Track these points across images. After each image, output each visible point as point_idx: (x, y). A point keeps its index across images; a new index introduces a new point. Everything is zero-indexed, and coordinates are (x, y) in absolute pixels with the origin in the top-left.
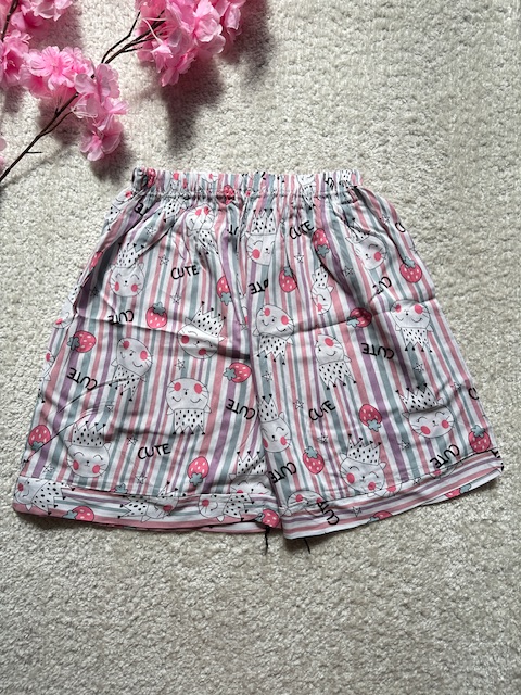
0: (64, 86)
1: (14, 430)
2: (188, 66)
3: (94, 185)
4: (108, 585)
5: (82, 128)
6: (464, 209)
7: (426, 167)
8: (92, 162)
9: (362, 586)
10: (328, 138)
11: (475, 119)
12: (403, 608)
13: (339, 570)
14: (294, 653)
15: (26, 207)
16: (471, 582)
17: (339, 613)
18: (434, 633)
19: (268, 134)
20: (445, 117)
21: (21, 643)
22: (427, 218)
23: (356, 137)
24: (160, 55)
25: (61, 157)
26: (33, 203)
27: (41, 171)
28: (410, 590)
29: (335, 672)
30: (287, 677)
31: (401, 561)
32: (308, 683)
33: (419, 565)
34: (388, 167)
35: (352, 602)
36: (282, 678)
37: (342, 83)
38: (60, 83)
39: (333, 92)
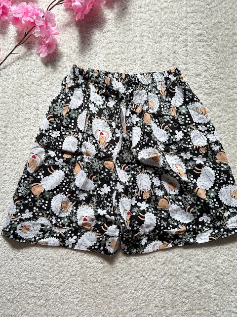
0: (29, 21)
1: (5, 189)
2: (89, 11)
3: (43, 70)
4: (51, 265)
5: (37, 42)
6: (226, 79)
7: (207, 58)
8: (42, 58)
9: (175, 267)
10: (158, 44)
11: (231, 33)
12: (196, 278)
13: (164, 259)
14: (142, 300)
15: (10, 81)
16: (231, 266)
17: (164, 281)
18: (212, 291)
19: (128, 43)
20: (216, 33)
21: (8, 293)
22: (208, 83)
23: (172, 43)
24: (75, 6)
25: (27, 55)
26: (13, 78)
27: (17, 63)
28: (200, 270)
29: (162, 310)
30: (138, 312)
31: (195, 255)
32: (149, 314)
33: (204, 257)
34: (188, 58)
35: (170, 275)
36: (136, 312)
37: (165, 17)
38: (27, 20)
39: (160, 21)
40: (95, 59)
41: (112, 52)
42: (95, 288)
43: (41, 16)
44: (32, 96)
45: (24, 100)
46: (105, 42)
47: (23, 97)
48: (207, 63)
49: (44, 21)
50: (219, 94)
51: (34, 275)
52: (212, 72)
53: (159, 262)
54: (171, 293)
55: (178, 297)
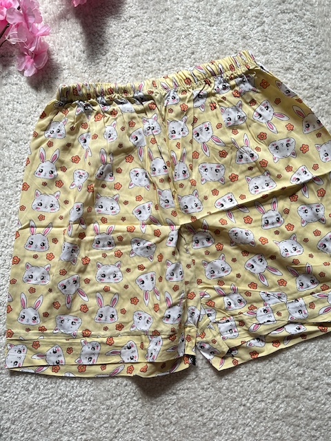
40: (116, 66)
41: (141, 50)
42: (169, 434)
43: (16, 7)
44: (21, 143)
45: (9, 150)
46: (128, 36)
48: (301, 47)
49: (20, 15)
50: (326, 95)
51: (69, 429)
52: (311, 61)
53: (265, 378)
54: (291, 425)
55: (303, 430)
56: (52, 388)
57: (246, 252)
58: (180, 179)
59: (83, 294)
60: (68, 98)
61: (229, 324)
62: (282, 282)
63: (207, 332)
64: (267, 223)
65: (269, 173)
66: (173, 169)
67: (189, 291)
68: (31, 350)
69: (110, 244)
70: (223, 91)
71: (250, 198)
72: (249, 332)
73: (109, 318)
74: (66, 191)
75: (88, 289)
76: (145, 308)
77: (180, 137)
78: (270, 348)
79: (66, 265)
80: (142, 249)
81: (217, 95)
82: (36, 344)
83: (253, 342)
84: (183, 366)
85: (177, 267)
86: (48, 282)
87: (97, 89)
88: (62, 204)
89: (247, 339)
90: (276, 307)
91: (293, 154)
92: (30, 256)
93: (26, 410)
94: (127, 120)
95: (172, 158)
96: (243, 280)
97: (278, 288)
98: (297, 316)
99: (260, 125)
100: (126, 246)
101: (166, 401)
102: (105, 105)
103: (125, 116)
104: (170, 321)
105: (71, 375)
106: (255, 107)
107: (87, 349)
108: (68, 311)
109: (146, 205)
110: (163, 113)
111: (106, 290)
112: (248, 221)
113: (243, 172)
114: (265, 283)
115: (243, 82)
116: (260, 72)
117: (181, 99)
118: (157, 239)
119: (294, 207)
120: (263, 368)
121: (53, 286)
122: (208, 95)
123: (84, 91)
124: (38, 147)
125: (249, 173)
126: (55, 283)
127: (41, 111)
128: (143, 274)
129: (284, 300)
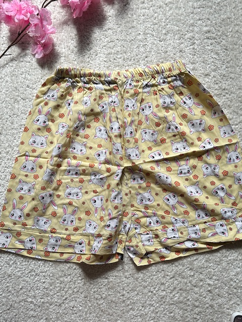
0: (23, 20)
2: (87, 7)
4: (51, 281)
5: (32, 41)
6: (237, 78)
7: (216, 56)
8: (37, 59)
9: (186, 281)
10: (162, 43)
11: (241, 30)
12: (208, 293)
13: (173, 272)
14: (150, 317)
15: (4, 84)
17: (174, 296)
18: (225, 306)
19: (131, 41)
20: (226, 29)
22: (217, 83)
23: (178, 41)
24: (73, 2)
25: (21, 57)
26: (7, 82)
27: (11, 64)
28: (212, 283)
31: (206, 268)
33: (216, 270)
34: (195, 57)
35: (180, 290)
37: (170, 13)
38: (21, 18)
39: (165, 18)
40: (95, 59)
41: (113, 51)
42: (100, 305)
43: (36, 14)
44: (27, 100)
45: (18, 104)
46: (106, 41)
47: (18, 101)
48: (217, 62)
49: (38, 19)
50: (230, 95)
51: (33, 293)
52: (222, 71)
53: (167, 275)
54: (181, 309)
55: (189, 313)
56: (26, 265)
57: (165, 190)
58: (128, 137)
59: (55, 205)
60: (62, 76)
61: (148, 236)
62: (186, 213)
63: (133, 239)
64: (181, 173)
65: (186, 141)
66: (124, 129)
67: (125, 211)
68: (15, 237)
69: (76, 174)
70: (163, 84)
71: (172, 155)
72: (160, 242)
73: (69, 223)
74: (52, 135)
75: (58, 202)
76: (94, 219)
77: (131, 110)
78: (173, 256)
79: (46, 183)
80: (97, 179)
81: (159, 86)
82: (19, 234)
83: (162, 250)
84: (115, 260)
85: (119, 194)
86: (33, 194)
87: (82, 72)
88: (49, 143)
89: (159, 248)
90: (180, 229)
91: (203, 130)
92: (23, 175)
93: (6, 277)
94: (98, 95)
95: (124, 122)
96: (161, 208)
97: (183, 216)
98: (193, 236)
99: (184, 109)
100: (87, 177)
101: (100, 282)
102: (85, 83)
103: (98, 92)
104: (110, 229)
105: (40, 258)
106: (182, 97)
107: (52, 241)
108: (43, 214)
109: (104, 151)
110: (122, 93)
111: (70, 204)
112: (169, 169)
113: (169, 137)
114: (175, 211)
115: (176, 80)
116: (187, 75)
117: (135, 86)
118: (108, 174)
119: (200, 164)
120: (167, 268)
121: (35, 196)
122: (153, 86)
123: (73, 72)
124: (38, 104)
125: (173, 138)
126: (37, 195)
127: (43, 82)
128: (95, 196)
129: (186, 224)
